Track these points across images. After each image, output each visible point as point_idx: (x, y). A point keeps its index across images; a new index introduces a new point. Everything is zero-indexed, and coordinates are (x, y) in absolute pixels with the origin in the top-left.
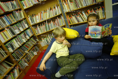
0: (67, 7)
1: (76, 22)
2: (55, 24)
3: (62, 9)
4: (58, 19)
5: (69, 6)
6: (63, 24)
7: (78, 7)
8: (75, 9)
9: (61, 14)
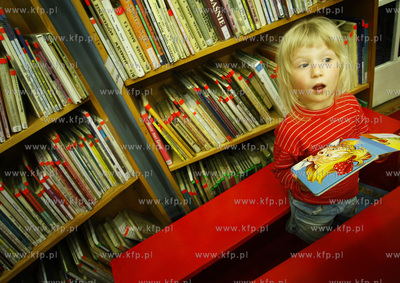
0: (134, 34)
1: (218, 140)
2: (46, 200)
3: (85, 57)
4: (71, 156)
5: (149, 19)
6: (121, 174)
7: (225, 30)
8: (204, 45)
9: (86, 105)
